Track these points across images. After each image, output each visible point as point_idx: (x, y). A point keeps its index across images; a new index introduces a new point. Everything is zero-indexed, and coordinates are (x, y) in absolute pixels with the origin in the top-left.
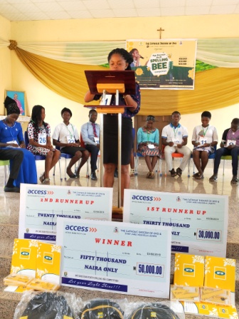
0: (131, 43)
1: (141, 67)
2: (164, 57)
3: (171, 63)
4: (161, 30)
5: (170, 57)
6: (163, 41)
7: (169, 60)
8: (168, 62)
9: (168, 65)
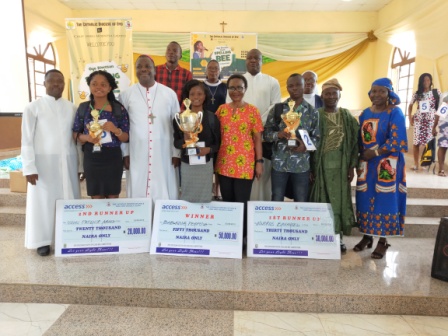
0: (196, 36)
1: (206, 59)
2: (227, 50)
3: (234, 56)
4: (223, 24)
5: (232, 50)
6: (225, 34)
7: (232, 53)
8: (231, 55)
9: (231, 57)
